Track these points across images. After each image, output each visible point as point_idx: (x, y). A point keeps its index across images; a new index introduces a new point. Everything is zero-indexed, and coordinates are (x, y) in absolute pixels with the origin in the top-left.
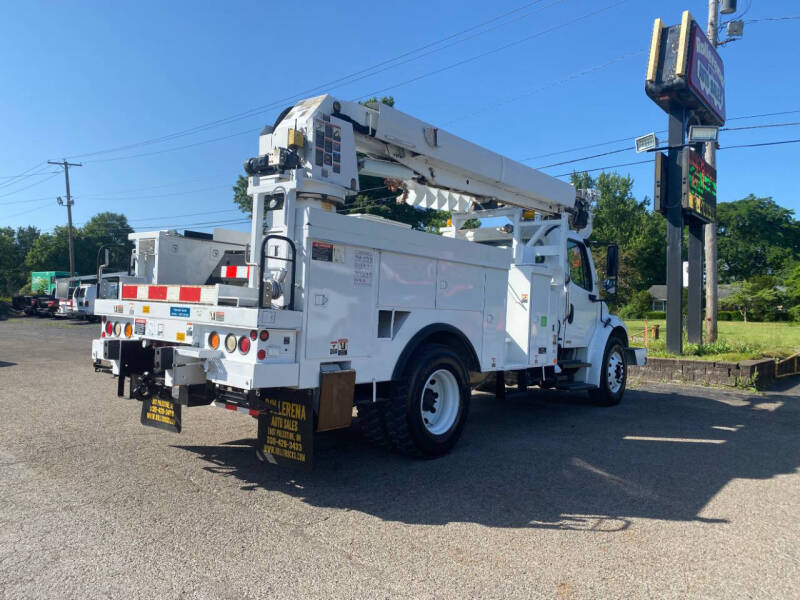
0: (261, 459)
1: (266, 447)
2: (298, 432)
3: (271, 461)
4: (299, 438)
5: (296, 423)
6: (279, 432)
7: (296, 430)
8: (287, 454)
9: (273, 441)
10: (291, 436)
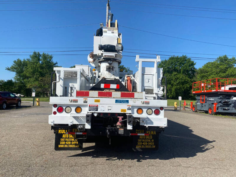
0: (135, 151)
1: (137, 146)
2: (153, 139)
3: (139, 151)
4: (153, 141)
5: (152, 136)
6: (143, 140)
7: (151, 138)
8: (147, 147)
9: (141, 143)
10: (149, 141)
